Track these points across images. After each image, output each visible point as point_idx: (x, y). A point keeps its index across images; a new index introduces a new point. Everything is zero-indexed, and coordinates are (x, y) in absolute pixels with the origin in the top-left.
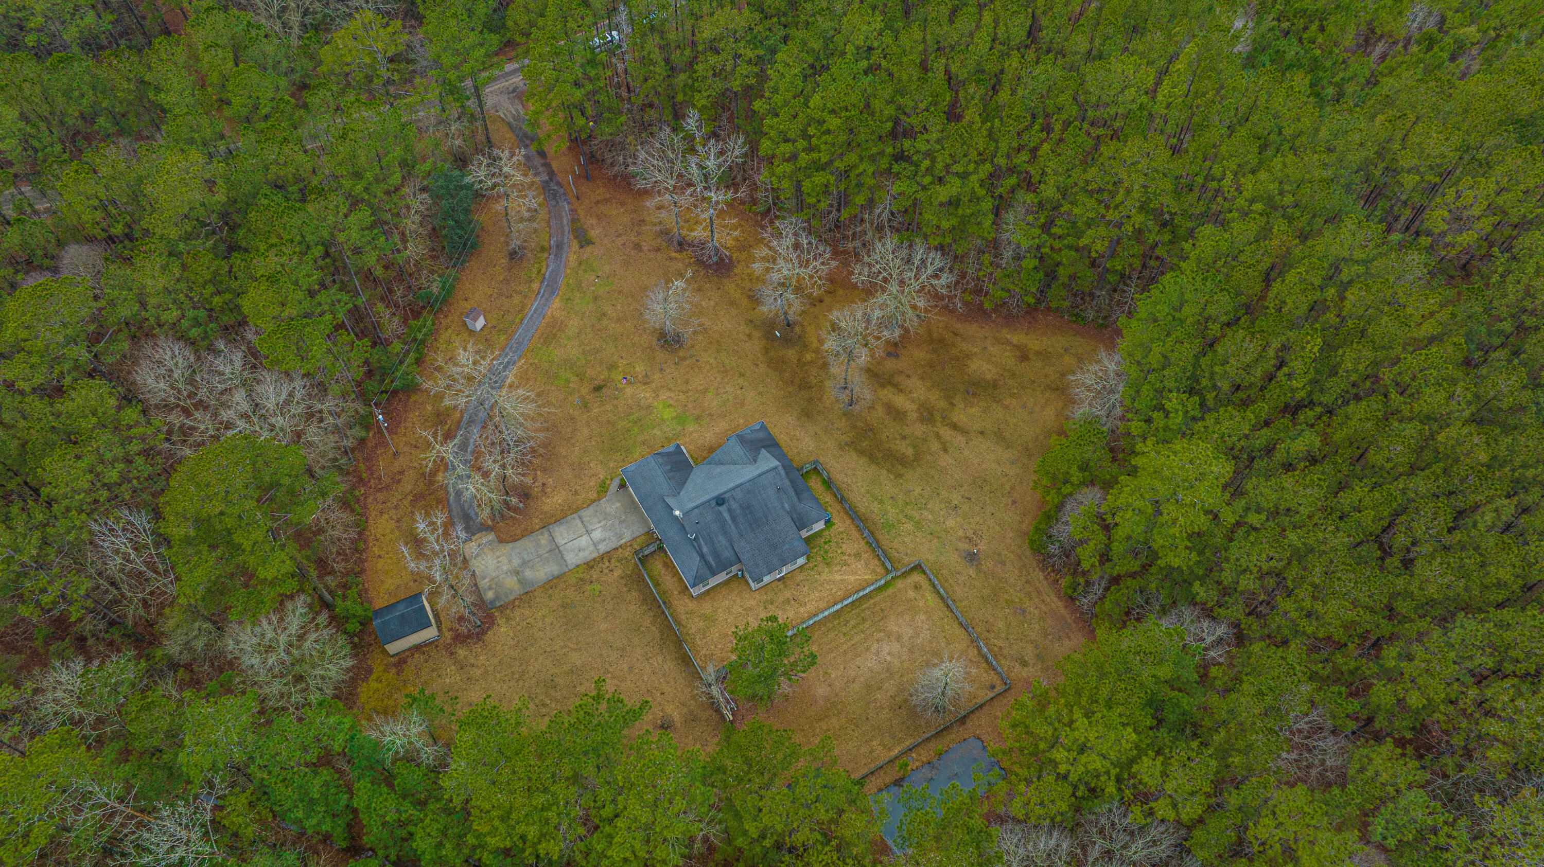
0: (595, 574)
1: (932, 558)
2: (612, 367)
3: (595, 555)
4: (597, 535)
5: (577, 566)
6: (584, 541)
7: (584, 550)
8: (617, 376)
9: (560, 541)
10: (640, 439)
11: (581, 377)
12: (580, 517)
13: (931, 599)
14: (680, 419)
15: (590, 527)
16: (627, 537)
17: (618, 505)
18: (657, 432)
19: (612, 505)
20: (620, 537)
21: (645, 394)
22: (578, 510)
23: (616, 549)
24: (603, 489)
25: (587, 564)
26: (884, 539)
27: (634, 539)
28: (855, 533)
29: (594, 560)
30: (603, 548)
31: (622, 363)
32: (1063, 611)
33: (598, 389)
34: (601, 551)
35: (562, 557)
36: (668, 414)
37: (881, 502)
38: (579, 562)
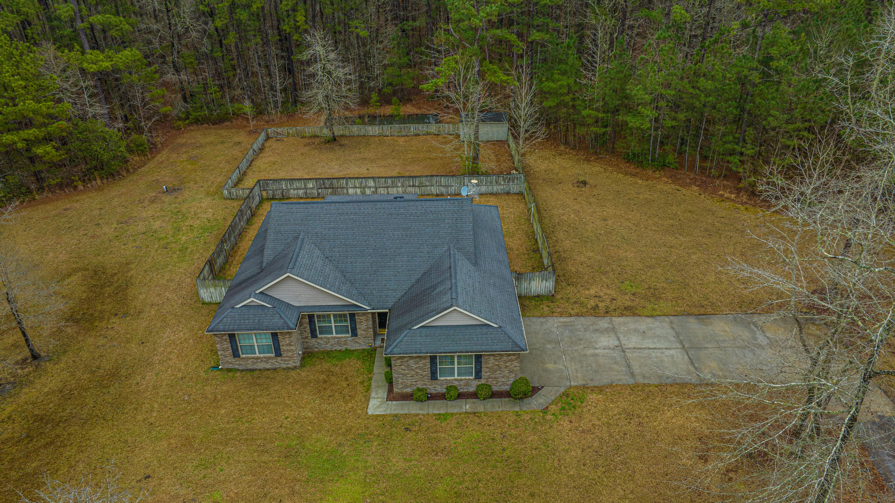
0: (625, 301)
1: (208, 200)
3: (617, 320)
4: (606, 341)
5: (652, 316)
6: (632, 341)
7: (636, 330)
9: (677, 354)
12: (633, 375)
15: (617, 354)
16: (553, 324)
17: (550, 366)
19: (563, 371)
20: (565, 325)
22: (634, 387)
23: (577, 315)
24: (570, 400)
25: (635, 315)
27: (542, 316)
29: (622, 315)
30: (603, 323)
32: (164, 152)
34: (607, 319)
35: (678, 335)
37: (182, 250)
38: (649, 320)
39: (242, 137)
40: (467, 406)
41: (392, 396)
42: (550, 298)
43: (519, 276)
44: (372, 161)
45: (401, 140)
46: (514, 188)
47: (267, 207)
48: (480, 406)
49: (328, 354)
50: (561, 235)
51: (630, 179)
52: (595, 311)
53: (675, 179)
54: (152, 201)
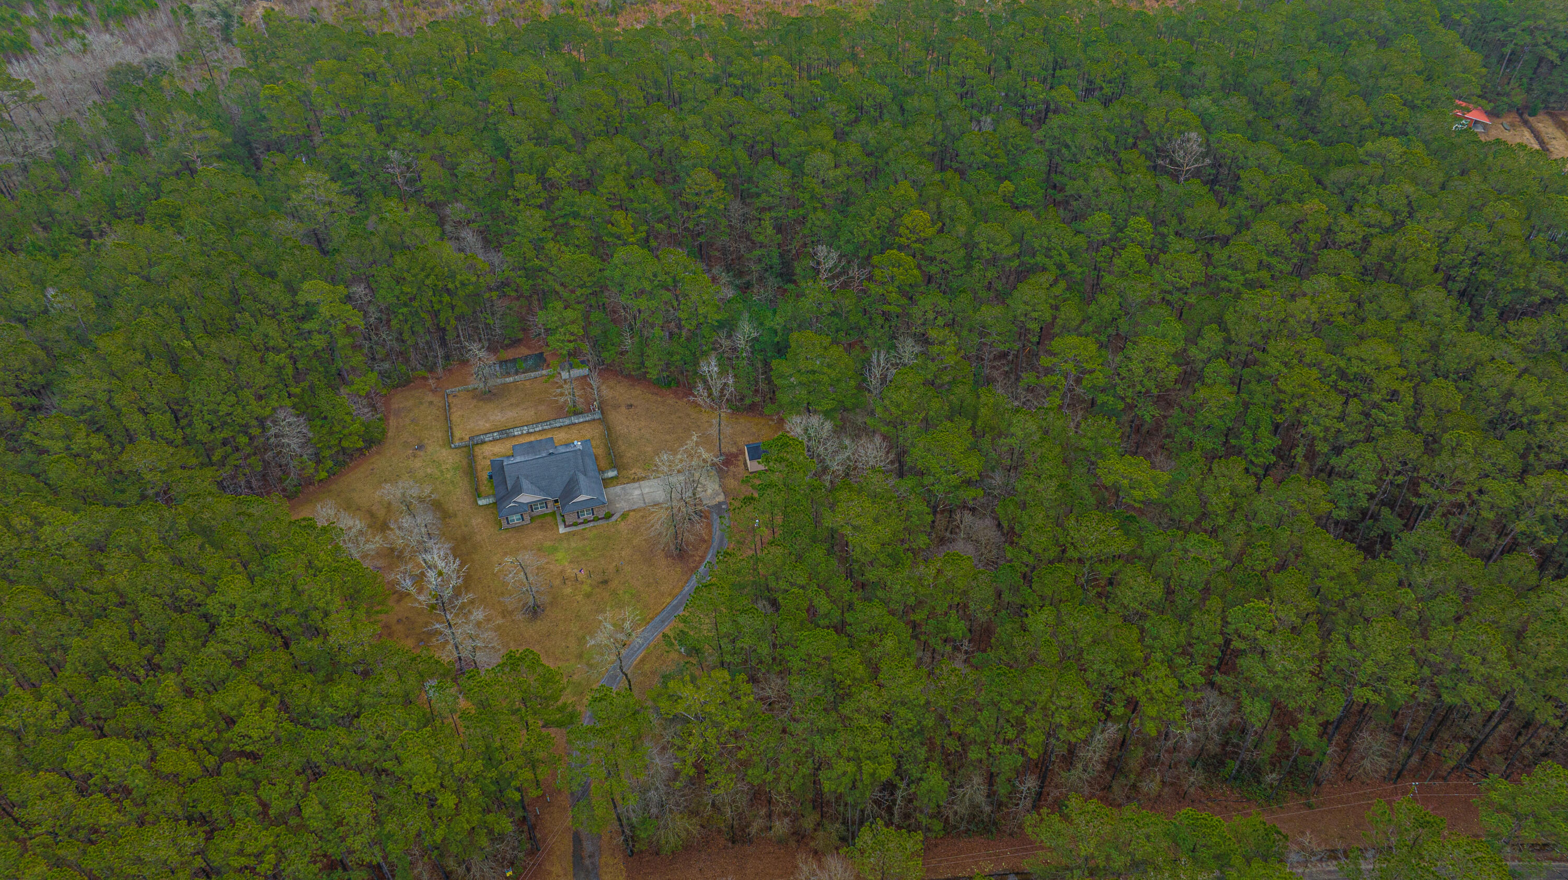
0: (645, 473)
1: (444, 450)
2: (588, 596)
3: (642, 482)
4: (637, 492)
5: (655, 478)
6: (646, 490)
7: (648, 485)
8: (586, 588)
10: (586, 542)
11: (614, 593)
12: (645, 503)
13: (458, 434)
14: (556, 550)
15: (640, 496)
16: (618, 489)
17: (618, 505)
18: (573, 545)
19: (622, 506)
20: (622, 489)
21: (570, 571)
22: (646, 507)
23: (626, 483)
24: (624, 516)
25: (648, 479)
26: (465, 462)
27: (614, 486)
28: (479, 468)
29: (643, 480)
30: (636, 485)
31: (579, 598)
32: (392, 418)
33: (605, 582)
34: (638, 482)
36: (560, 555)
37: (452, 482)
38: (654, 480)
39: (430, 397)
40: (591, 524)
41: (566, 526)
42: (616, 477)
43: (603, 472)
44: (517, 405)
45: (527, 383)
46: (597, 416)
47: (476, 449)
48: (596, 524)
49: (539, 516)
50: (620, 443)
51: (655, 397)
52: (634, 480)
53: (675, 393)
54: (415, 456)
